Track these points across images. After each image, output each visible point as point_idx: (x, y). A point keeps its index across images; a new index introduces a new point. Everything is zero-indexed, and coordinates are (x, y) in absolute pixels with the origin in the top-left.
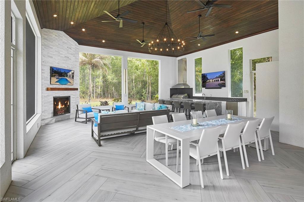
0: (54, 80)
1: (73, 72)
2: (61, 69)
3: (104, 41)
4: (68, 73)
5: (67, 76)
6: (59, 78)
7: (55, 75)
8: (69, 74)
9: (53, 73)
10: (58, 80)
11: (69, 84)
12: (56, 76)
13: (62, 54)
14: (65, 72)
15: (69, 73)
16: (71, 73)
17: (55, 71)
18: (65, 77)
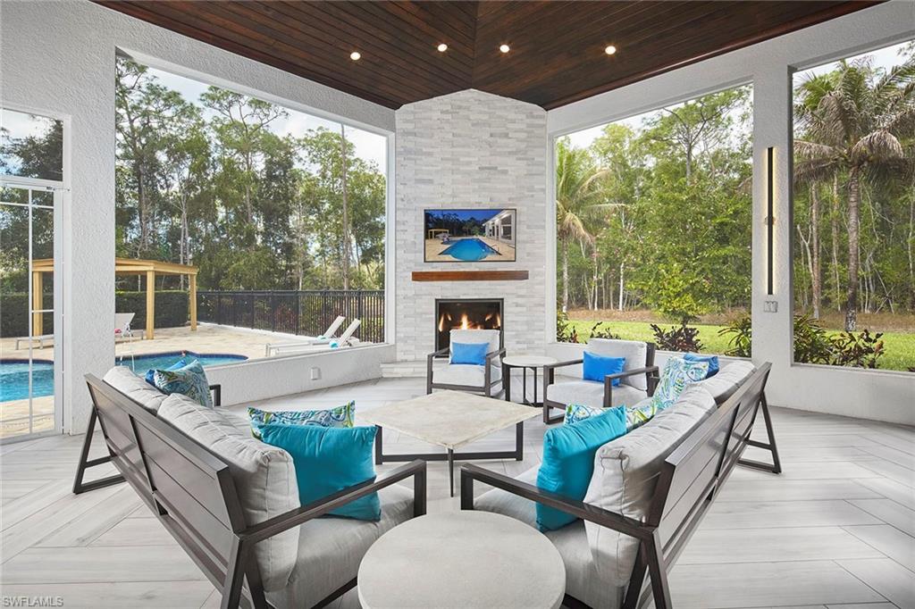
0: (437, 246)
1: (505, 215)
2: (456, 212)
3: (611, 50)
4: (486, 220)
5: (482, 231)
6: (452, 241)
7: (436, 233)
8: (489, 225)
9: (430, 225)
10: (448, 246)
11: (490, 257)
12: (443, 234)
13: (469, 163)
14: (472, 218)
15: (490, 222)
16: (497, 220)
17: (438, 219)
18: (475, 237)
